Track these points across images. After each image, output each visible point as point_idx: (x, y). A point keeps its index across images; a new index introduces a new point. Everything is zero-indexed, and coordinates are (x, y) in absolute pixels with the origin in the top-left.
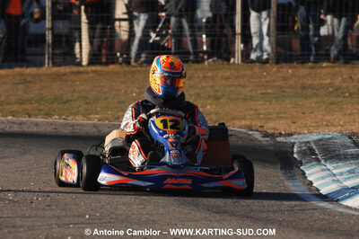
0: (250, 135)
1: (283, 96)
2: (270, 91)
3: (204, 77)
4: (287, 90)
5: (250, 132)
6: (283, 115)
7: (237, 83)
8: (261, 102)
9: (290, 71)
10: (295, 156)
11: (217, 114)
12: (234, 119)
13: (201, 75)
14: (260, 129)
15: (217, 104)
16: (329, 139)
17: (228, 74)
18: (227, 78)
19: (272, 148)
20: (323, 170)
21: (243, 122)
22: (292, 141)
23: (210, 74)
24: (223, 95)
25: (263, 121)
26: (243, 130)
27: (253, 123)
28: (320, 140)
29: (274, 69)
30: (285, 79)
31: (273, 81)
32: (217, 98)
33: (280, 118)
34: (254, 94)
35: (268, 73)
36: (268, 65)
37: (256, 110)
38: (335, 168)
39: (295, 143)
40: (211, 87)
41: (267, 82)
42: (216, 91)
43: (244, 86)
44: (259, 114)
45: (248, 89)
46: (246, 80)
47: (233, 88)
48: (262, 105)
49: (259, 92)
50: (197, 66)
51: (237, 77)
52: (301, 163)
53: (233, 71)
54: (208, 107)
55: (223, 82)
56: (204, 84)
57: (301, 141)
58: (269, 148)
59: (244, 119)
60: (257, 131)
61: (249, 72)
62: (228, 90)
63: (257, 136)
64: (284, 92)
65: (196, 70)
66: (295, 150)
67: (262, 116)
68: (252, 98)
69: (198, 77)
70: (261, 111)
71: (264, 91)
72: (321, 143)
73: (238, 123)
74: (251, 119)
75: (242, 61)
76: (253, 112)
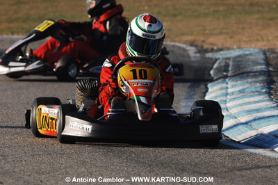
0: (185, 50)
5: (188, 48)
6: (225, 31)
7: (197, 2)
10: (212, 72)
12: (183, 34)
14: (200, 44)
16: (247, 55)
19: (196, 64)
20: (222, 89)
22: (217, 57)
24: (180, 13)
25: (207, 36)
26: (184, 46)
27: (197, 38)
28: (239, 56)
33: (221, 33)
37: (204, 26)
38: (233, 87)
39: (219, 58)
44: (205, 30)
52: (212, 80)
57: (225, 56)
58: (193, 64)
59: (192, 35)
60: (196, 46)
63: (192, 51)
66: (216, 66)
67: (207, 32)
70: (207, 27)
72: (238, 59)
73: (185, 38)
74: (197, 35)
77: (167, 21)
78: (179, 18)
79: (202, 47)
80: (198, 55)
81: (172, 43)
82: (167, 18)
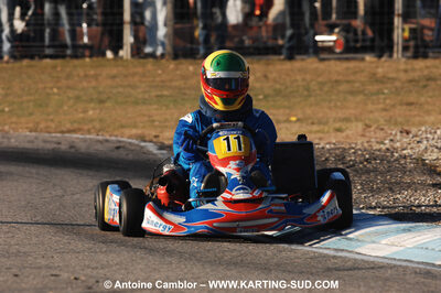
0: (142, 147)
1: (183, 99)
2: (165, 93)
3: (86, 76)
4: (187, 92)
5: (143, 144)
7: (126, 83)
8: (155, 107)
9: (191, 68)
11: (101, 121)
12: (122, 127)
13: (82, 74)
14: (155, 140)
15: (101, 110)
17: (114, 71)
18: (114, 77)
21: (134, 131)
23: (92, 72)
24: (109, 98)
25: (159, 129)
26: (134, 141)
27: (147, 132)
29: (172, 66)
30: (184, 77)
31: (171, 81)
32: (102, 102)
34: (146, 96)
35: (164, 72)
36: (164, 61)
37: (150, 116)
40: (94, 88)
41: (162, 81)
42: (100, 93)
43: (133, 87)
44: (153, 121)
45: (139, 90)
46: (136, 79)
47: (121, 90)
48: (156, 109)
49: (153, 94)
50: (76, 62)
51: (126, 76)
53: (120, 69)
54: (91, 113)
55: (109, 82)
56: (85, 84)
59: (135, 127)
60: (151, 141)
61: (140, 70)
62: (115, 91)
63: (151, 148)
64: (185, 94)
65: (75, 66)
67: (156, 123)
68: (145, 102)
69: (79, 76)
70: (155, 118)
71: (159, 93)
73: (127, 132)
74: (144, 127)
75: (133, 56)
76: (146, 118)
77: (94, 109)
78: (108, 104)
79: (163, 143)
80: (164, 152)
81: (113, 138)
82: (92, 105)
